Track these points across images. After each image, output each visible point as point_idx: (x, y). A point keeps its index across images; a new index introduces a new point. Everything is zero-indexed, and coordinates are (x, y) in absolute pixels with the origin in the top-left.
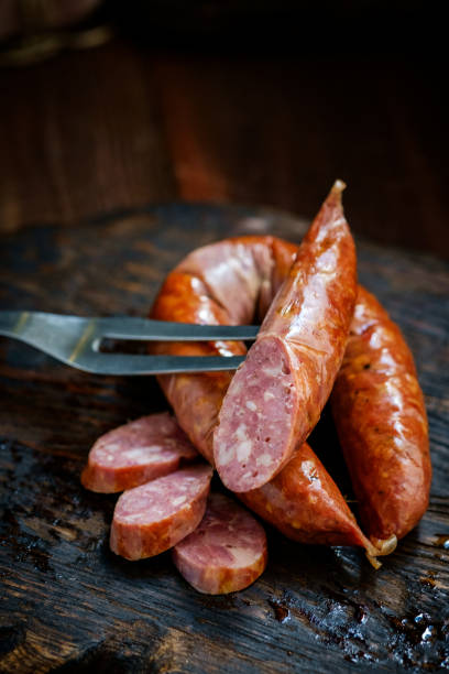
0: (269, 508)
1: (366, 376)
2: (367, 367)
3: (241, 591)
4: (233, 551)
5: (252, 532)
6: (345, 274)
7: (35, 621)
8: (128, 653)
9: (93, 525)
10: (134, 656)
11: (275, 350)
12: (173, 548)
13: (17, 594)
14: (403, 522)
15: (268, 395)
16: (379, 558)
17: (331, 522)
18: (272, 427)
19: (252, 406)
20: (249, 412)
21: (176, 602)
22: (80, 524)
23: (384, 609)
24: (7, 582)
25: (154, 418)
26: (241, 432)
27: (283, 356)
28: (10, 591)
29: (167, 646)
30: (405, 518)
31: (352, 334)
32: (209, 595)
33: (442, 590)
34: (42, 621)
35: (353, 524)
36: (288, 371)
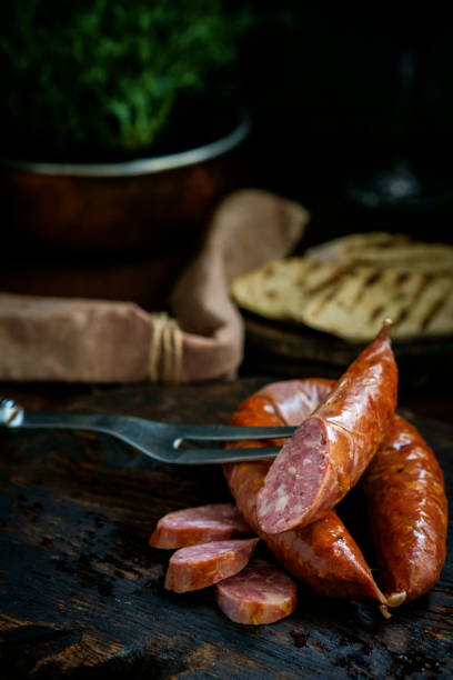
0: (300, 562)
1: (398, 477)
2: (400, 471)
3: (270, 625)
4: (266, 594)
5: (286, 585)
6: (385, 386)
7: (92, 627)
8: (166, 657)
9: (152, 573)
10: (170, 660)
11: (316, 428)
12: (215, 585)
13: (80, 608)
14: (414, 584)
15: (307, 461)
16: (390, 609)
17: (351, 573)
18: (306, 484)
19: (293, 470)
20: (290, 475)
21: (213, 626)
22: (142, 570)
23: (389, 648)
24: (74, 600)
25: (217, 507)
26: (280, 490)
27: (322, 431)
28: (75, 606)
29: (199, 654)
30: (416, 581)
31: (391, 449)
32: (241, 624)
33: (441, 641)
34: (98, 628)
35: (370, 577)
36: (325, 442)
